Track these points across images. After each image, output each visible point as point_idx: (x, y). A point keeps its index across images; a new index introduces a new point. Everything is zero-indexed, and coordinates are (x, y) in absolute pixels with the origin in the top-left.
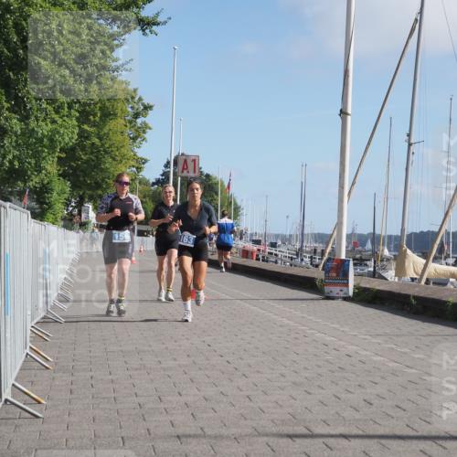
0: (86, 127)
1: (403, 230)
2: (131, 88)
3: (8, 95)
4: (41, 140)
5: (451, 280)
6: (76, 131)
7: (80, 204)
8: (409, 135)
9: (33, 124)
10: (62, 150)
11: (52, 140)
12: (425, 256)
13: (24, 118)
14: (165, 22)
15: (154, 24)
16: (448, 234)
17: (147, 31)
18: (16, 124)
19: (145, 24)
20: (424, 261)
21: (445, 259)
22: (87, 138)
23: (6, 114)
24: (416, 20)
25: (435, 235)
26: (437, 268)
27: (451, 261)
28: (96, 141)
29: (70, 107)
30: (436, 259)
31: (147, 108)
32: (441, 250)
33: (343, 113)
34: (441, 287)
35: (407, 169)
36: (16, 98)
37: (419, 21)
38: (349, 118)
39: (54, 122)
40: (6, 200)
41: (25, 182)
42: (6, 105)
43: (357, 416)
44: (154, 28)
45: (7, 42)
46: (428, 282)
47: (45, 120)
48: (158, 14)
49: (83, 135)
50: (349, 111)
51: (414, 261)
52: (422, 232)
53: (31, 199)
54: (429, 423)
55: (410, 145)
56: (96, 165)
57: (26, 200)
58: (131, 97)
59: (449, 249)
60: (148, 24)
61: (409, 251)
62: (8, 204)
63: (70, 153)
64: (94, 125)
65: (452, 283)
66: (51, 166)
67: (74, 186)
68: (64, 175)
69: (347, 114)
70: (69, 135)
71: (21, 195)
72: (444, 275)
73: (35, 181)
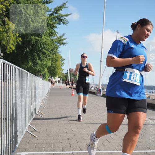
0: (52, 63)
2: (61, 56)
4: (44, 65)
6: (51, 63)
7: (51, 77)
9: (43, 62)
10: (48, 67)
11: (46, 65)
13: (41, 61)
18: (39, 62)
19: (64, 44)
22: (53, 65)
28: (54, 65)
29: (50, 59)
31: (64, 59)
33: (101, 61)
38: (102, 62)
39: (47, 62)
40: (37, 76)
41: (41, 73)
42: (38, 58)
43: (102, 118)
44: (66, 45)
45: (38, 47)
49: (52, 64)
50: (102, 61)
53: (42, 76)
56: (54, 70)
57: (41, 76)
58: (61, 57)
62: (38, 77)
63: (49, 68)
64: (54, 62)
66: (46, 70)
67: (50, 74)
68: (48, 72)
70: (49, 64)
71: (40, 75)
73: (43, 73)
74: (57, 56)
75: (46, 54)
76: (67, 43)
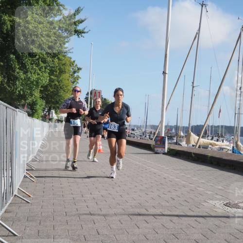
0: (52, 77)
1: (189, 124)
2: (72, 60)
3: (18, 62)
4: (32, 82)
5: (210, 146)
6: (48, 78)
7: (49, 111)
8: (193, 83)
9: (29, 75)
10: (42, 87)
11: (37, 82)
12: (199, 135)
13: (25, 73)
14: (88, 32)
15: (83, 33)
16: (209, 126)
17: (80, 36)
18: (22, 76)
19: (78, 33)
20: (198, 138)
21: (207, 137)
22: (53, 82)
23: (18, 70)
24: (197, 33)
25: (203, 126)
26: (203, 141)
27: (210, 138)
28: (57, 83)
29: (45, 68)
30: (203, 137)
31: (79, 69)
32: (205, 133)
33: (164, 73)
34: (205, 150)
35: (192, 98)
36: (22, 63)
37: (198, 33)
38: (167, 75)
39: (38, 74)
41: (25, 100)
42: (18, 67)
44: (83, 34)
46: (199, 147)
47: (34, 73)
48: (84, 28)
49: (51, 80)
50: (167, 72)
51: (194, 137)
52: (197, 125)
53: (28, 108)
54: (199, 208)
55: (193, 87)
56: (56, 94)
57: (26, 108)
58: (72, 64)
59: (209, 133)
60: (80, 33)
61: (192, 133)
63: (45, 88)
64: (56, 76)
65: (210, 148)
66: (37, 94)
68: (42, 98)
69: (166, 73)
70: (45, 80)
71: (23, 106)
72: (206, 144)
73: (30, 100)
74: (63, 62)
75: (37, 57)
76: (85, 31)
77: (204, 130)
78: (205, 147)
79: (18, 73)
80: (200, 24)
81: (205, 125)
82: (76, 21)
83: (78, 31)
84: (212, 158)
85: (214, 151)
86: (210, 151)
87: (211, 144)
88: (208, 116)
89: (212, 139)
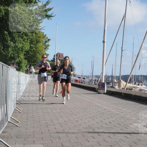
0: (32, 45)
1: (120, 74)
2: (44, 34)
3: (10, 36)
4: (19, 49)
5: (134, 88)
6: (29, 46)
7: (30, 67)
8: (122, 48)
9: (17, 44)
10: (25, 52)
11: (22, 49)
12: (126, 82)
13: (15, 42)
14: (54, 16)
15: (51, 17)
16: (133, 76)
17: (49, 19)
18: (12, 44)
19: (48, 17)
20: (126, 83)
24: (124, 16)
25: (129, 76)
26: (129, 85)
27: (134, 83)
28: (35, 49)
29: (27, 40)
30: (129, 83)
31: (49, 40)
32: (131, 80)
33: (104, 42)
34: (130, 91)
35: (121, 58)
36: (12, 37)
38: (105, 43)
39: (23, 44)
41: (15, 60)
44: (51, 18)
46: (127, 89)
47: (20, 43)
48: (52, 14)
49: (31, 47)
50: (105, 41)
51: (123, 83)
52: (125, 75)
53: (16, 65)
54: (127, 128)
55: (122, 51)
56: (34, 56)
58: (44, 36)
59: (133, 80)
60: (49, 17)
61: (122, 80)
63: (27, 52)
64: (34, 45)
65: (134, 89)
66: (22, 56)
67: (28, 62)
68: (25, 59)
69: (105, 42)
70: (27, 47)
71: (13, 64)
72: (131, 87)
73: (17, 60)
74: (39, 35)
75: (22, 33)
76: (53, 15)
77: (130, 78)
78: (131, 89)
79: (10, 43)
80: (126, 10)
81: (130, 74)
82: (47, 9)
83: (48, 15)
84: (135, 96)
85: (137, 92)
86: (134, 91)
87: (134, 87)
88: (132, 69)
89: (135, 84)
